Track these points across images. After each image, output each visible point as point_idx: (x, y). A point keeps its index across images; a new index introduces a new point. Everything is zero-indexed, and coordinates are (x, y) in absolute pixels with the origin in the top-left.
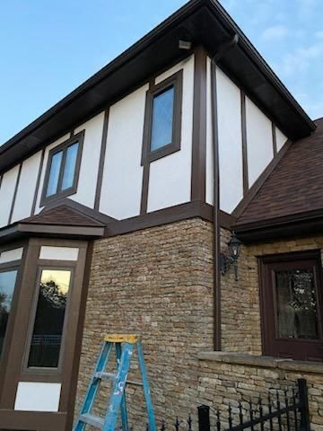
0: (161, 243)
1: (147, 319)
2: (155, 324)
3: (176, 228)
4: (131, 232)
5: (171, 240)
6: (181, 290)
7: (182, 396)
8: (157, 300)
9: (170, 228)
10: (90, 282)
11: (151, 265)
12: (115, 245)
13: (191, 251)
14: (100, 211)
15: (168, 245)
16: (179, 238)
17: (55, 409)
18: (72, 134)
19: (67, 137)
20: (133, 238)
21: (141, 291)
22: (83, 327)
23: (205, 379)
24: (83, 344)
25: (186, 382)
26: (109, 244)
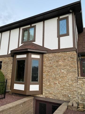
0: (65, 55)
1: (63, 71)
2: (65, 72)
3: (69, 53)
4: (56, 53)
5: (68, 55)
6: (72, 65)
7: (74, 85)
8: (65, 67)
9: (68, 52)
10: (44, 63)
11: (63, 60)
12: (51, 55)
13: (74, 58)
14: (44, 47)
15: (67, 56)
16: (71, 55)
17: (38, 90)
18: (31, 26)
19: (29, 26)
20: (56, 54)
21: (60, 65)
22: (43, 73)
23: (79, 82)
24: (43, 76)
25: (74, 82)
26: (49, 55)
